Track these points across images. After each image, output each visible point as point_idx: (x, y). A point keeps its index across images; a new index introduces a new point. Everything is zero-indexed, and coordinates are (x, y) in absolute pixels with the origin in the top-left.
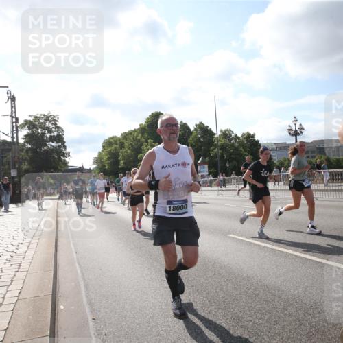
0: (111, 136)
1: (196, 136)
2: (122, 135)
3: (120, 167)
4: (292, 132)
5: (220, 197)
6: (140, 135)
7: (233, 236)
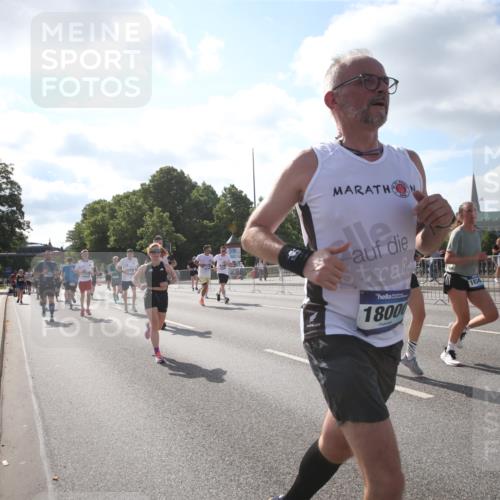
0: (97, 199)
1: (225, 205)
2: (114, 198)
3: (109, 246)
5: (257, 294)
6: (142, 200)
7: (271, 351)
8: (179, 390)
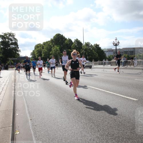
1: (75, 45)
2: (43, 43)
3: (42, 57)
4: (115, 44)
6: (51, 43)
8: (63, 97)
